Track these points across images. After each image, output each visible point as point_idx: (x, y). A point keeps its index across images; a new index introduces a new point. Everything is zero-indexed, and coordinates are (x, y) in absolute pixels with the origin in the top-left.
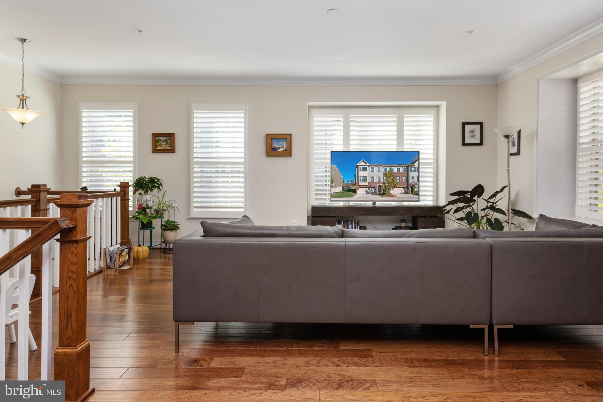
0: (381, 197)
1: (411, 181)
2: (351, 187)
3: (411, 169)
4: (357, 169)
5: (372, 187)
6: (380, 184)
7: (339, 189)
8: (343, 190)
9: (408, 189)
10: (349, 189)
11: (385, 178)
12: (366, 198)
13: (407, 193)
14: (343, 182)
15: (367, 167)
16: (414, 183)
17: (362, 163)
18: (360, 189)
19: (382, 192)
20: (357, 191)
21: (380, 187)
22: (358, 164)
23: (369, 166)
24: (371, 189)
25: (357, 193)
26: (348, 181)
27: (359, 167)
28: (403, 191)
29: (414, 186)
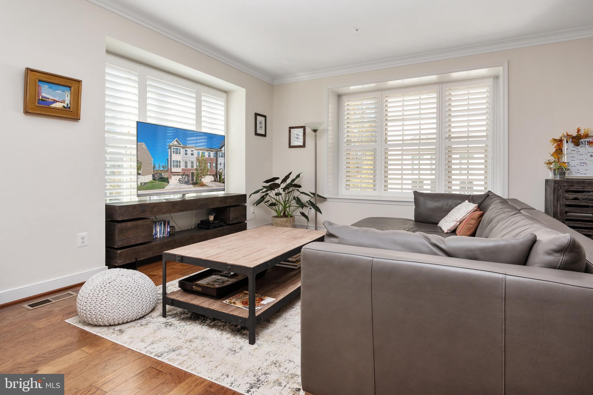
0: (194, 187)
1: (219, 167)
2: (163, 174)
3: (219, 154)
4: (169, 150)
5: (186, 175)
6: (193, 171)
7: (148, 178)
8: (154, 179)
9: (217, 177)
10: (161, 178)
11: (198, 164)
12: (179, 189)
13: (216, 181)
14: (154, 167)
15: (181, 148)
16: (221, 170)
17: (176, 143)
18: (173, 177)
19: (195, 181)
20: (170, 180)
21: (193, 174)
22: (171, 144)
23: (183, 148)
24: (184, 176)
25: (170, 182)
26: (159, 167)
27: (172, 147)
28: (213, 180)
29: (221, 173)
